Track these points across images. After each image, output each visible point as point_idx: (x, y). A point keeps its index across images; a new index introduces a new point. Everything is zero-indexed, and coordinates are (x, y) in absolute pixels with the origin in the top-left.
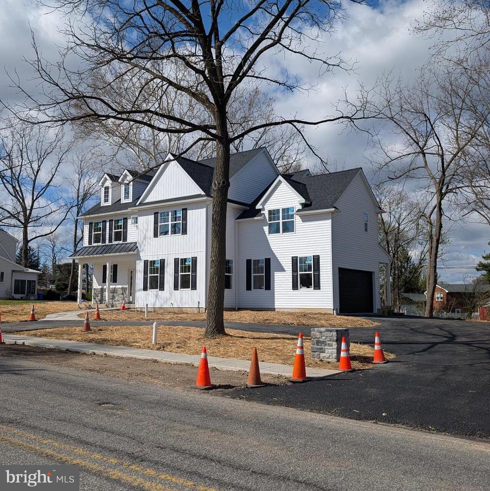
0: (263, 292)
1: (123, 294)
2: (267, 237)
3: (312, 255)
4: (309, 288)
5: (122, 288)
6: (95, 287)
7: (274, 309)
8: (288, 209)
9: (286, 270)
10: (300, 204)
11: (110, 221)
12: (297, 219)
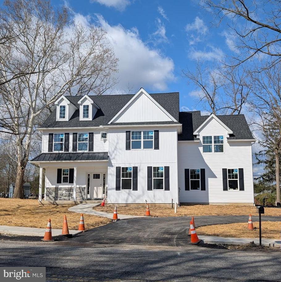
0: (199, 191)
1: (81, 192)
2: (202, 154)
3: (238, 168)
4: (235, 189)
5: (79, 188)
6: (47, 187)
7: (208, 204)
8: (218, 137)
9: (217, 177)
10: (228, 134)
11: (74, 134)
12: (226, 144)
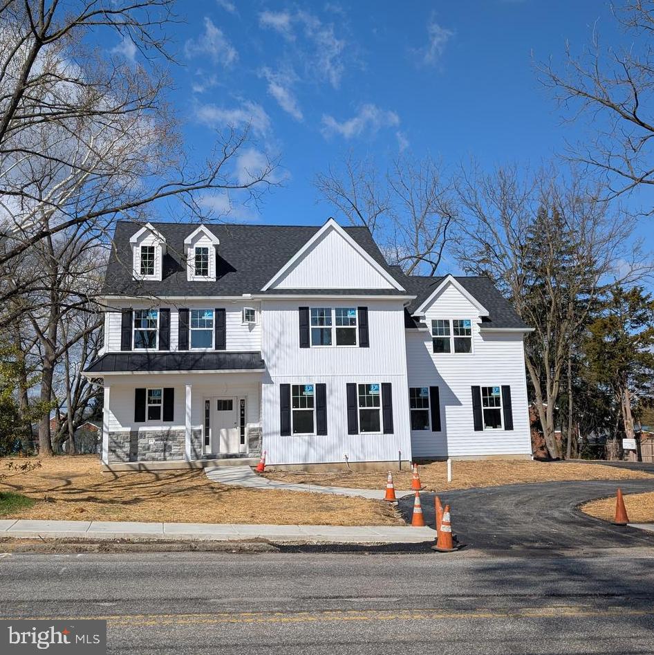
0: (429, 433)
2: (432, 357)
3: (500, 385)
4: (496, 427)
6: (110, 430)
7: (446, 459)
8: (462, 322)
9: (462, 403)
10: (479, 317)
11: (180, 310)
12: (476, 337)
